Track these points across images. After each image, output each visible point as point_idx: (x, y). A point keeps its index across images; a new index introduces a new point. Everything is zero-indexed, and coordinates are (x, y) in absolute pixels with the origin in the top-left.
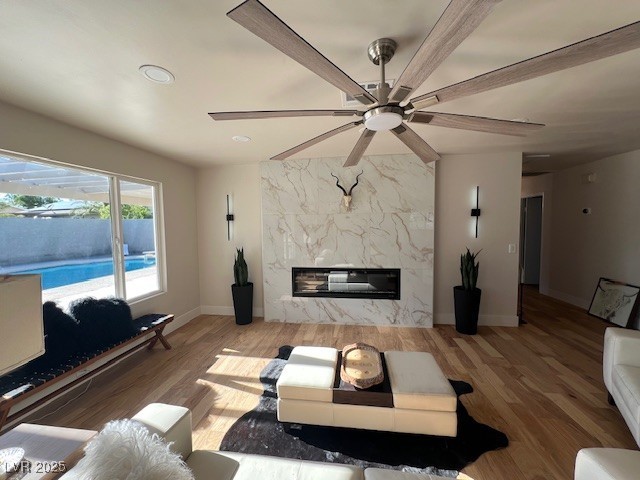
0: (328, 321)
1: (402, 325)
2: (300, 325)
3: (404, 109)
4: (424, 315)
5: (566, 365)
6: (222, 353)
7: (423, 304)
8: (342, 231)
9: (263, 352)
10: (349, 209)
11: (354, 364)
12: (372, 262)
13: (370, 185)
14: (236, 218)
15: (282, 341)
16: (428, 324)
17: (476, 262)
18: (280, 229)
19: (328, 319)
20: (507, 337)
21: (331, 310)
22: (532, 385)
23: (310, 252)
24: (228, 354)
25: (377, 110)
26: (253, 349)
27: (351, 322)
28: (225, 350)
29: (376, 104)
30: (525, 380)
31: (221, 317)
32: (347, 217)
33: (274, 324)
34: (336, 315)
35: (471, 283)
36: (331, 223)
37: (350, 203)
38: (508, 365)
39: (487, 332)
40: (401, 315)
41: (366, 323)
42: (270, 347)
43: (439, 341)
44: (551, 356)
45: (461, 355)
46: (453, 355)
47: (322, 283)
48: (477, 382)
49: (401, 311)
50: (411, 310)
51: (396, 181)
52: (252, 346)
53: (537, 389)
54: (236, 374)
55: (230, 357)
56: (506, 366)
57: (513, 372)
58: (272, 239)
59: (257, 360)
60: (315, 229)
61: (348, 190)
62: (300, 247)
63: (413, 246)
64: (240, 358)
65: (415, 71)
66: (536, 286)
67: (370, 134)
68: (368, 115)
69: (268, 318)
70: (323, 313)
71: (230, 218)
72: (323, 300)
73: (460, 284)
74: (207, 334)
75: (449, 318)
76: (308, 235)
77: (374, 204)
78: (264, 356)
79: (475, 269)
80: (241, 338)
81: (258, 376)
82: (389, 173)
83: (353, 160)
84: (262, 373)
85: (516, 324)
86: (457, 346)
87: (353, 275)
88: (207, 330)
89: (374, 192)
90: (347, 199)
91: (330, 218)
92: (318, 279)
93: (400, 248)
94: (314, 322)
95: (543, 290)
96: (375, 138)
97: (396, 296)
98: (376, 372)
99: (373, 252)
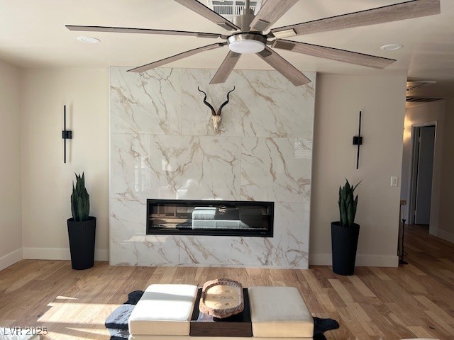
0: (190, 264)
1: (274, 267)
2: (154, 269)
3: (265, 37)
4: (299, 254)
5: (435, 302)
6: (55, 301)
7: (298, 242)
8: (209, 157)
9: (109, 298)
10: (218, 131)
11: (214, 297)
12: (242, 193)
13: (243, 105)
14: (75, 135)
15: (133, 286)
16: (303, 265)
17: (355, 194)
18: (133, 152)
19: (190, 261)
20: (384, 277)
21: (193, 249)
22: (397, 321)
23: (170, 180)
24: (64, 301)
25: (240, 36)
26: (97, 296)
27: (216, 264)
28: (59, 297)
29: (239, 31)
30: (392, 316)
31: (52, 262)
32: (216, 141)
33: (122, 268)
34: (199, 256)
35: (349, 217)
36: (196, 146)
37: (219, 124)
38: (379, 303)
39: (365, 272)
40: (273, 256)
41: (235, 265)
42: (117, 294)
43: (312, 282)
44: (423, 294)
45: (334, 296)
46: (325, 295)
47: (185, 220)
48: (345, 320)
49: (273, 251)
50: (285, 249)
51: (271, 101)
52: (95, 292)
53: (402, 323)
54: (75, 321)
55: (66, 305)
56: (377, 303)
57: (382, 309)
58: (122, 163)
59: (102, 306)
60: (177, 153)
61: (217, 108)
62: (158, 174)
63: (289, 175)
64: (79, 306)
65: (270, 10)
66: (426, 226)
67: (235, 56)
68: (232, 39)
69: (114, 261)
70: (184, 254)
71: (67, 135)
72: (185, 238)
73: (338, 220)
74: (34, 281)
75: (326, 258)
76: (167, 160)
77: (247, 127)
78: (111, 302)
79: (354, 203)
80: (80, 284)
81: (103, 322)
82: (265, 92)
83: (221, 77)
84: (109, 318)
85: (396, 264)
86: (331, 286)
87: (222, 210)
88: (33, 276)
89: (247, 113)
90: (215, 119)
91: (196, 140)
92: (179, 216)
93: (275, 178)
94: (173, 265)
95: (433, 231)
96: (241, 59)
97: (268, 233)
98: (236, 303)
99: (244, 182)
